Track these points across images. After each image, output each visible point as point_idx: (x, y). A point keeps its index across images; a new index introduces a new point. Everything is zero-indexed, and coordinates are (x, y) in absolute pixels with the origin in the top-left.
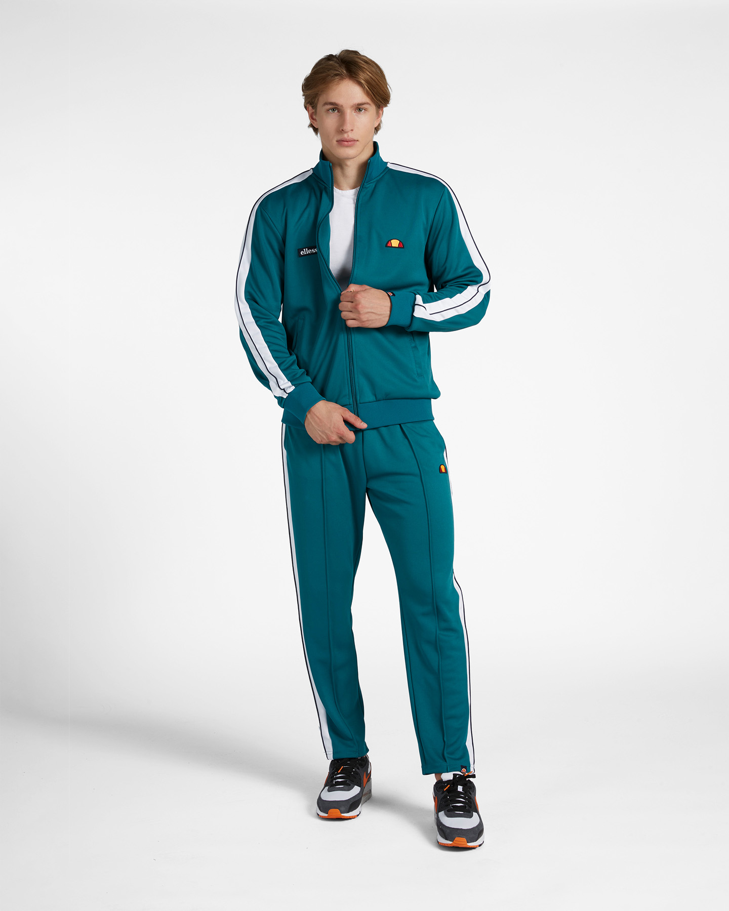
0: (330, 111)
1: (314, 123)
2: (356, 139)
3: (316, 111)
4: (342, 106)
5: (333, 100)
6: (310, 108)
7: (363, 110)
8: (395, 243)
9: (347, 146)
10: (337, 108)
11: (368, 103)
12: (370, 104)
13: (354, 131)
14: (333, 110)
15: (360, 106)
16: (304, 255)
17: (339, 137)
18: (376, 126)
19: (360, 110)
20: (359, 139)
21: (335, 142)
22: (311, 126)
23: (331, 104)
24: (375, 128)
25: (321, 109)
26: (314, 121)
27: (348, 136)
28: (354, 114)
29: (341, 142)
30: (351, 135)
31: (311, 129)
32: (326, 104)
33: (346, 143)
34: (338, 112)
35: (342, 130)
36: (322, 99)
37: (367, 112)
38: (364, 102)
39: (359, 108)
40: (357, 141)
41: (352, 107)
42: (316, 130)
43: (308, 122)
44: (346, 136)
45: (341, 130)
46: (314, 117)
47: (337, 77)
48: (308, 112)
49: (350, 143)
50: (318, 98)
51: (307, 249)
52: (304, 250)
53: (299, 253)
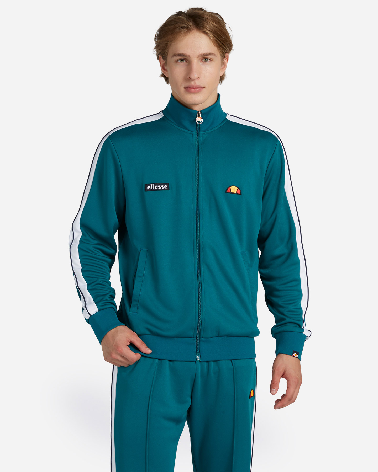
0: (179, 61)
1: (165, 73)
2: (203, 86)
3: (166, 62)
4: (189, 56)
5: (181, 52)
6: (162, 59)
7: (209, 60)
8: (234, 189)
9: (194, 93)
10: (185, 59)
11: (213, 54)
12: (215, 55)
13: (201, 79)
14: (182, 60)
15: (206, 57)
16: (150, 190)
17: (187, 85)
18: (221, 75)
19: (206, 60)
20: (206, 86)
21: (182, 89)
22: (163, 75)
23: (180, 55)
24: (220, 77)
25: (171, 60)
26: (165, 71)
27: (195, 83)
28: (201, 63)
29: (187, 89)
30: (198, 83)
31: (163, 79)
32: (175, 55)
33: (193, 90)
34: (186, 62)
35: (190, 78)
36: (171, 51)
37: (212, 62)
38: (209, 53)
39: (205, 58)
40: (204, 87)
41: (199, 56)
42: (167, 79)
43: (160, 72)
44: (193, 83)
45: (188, 77)
46: (165, 68)
47: (184, 29)
48: (160, 63)
49: (197, 90)
50: (168, 50)
51: (153, 185)
52: (151, 185)
53: (146, 187)
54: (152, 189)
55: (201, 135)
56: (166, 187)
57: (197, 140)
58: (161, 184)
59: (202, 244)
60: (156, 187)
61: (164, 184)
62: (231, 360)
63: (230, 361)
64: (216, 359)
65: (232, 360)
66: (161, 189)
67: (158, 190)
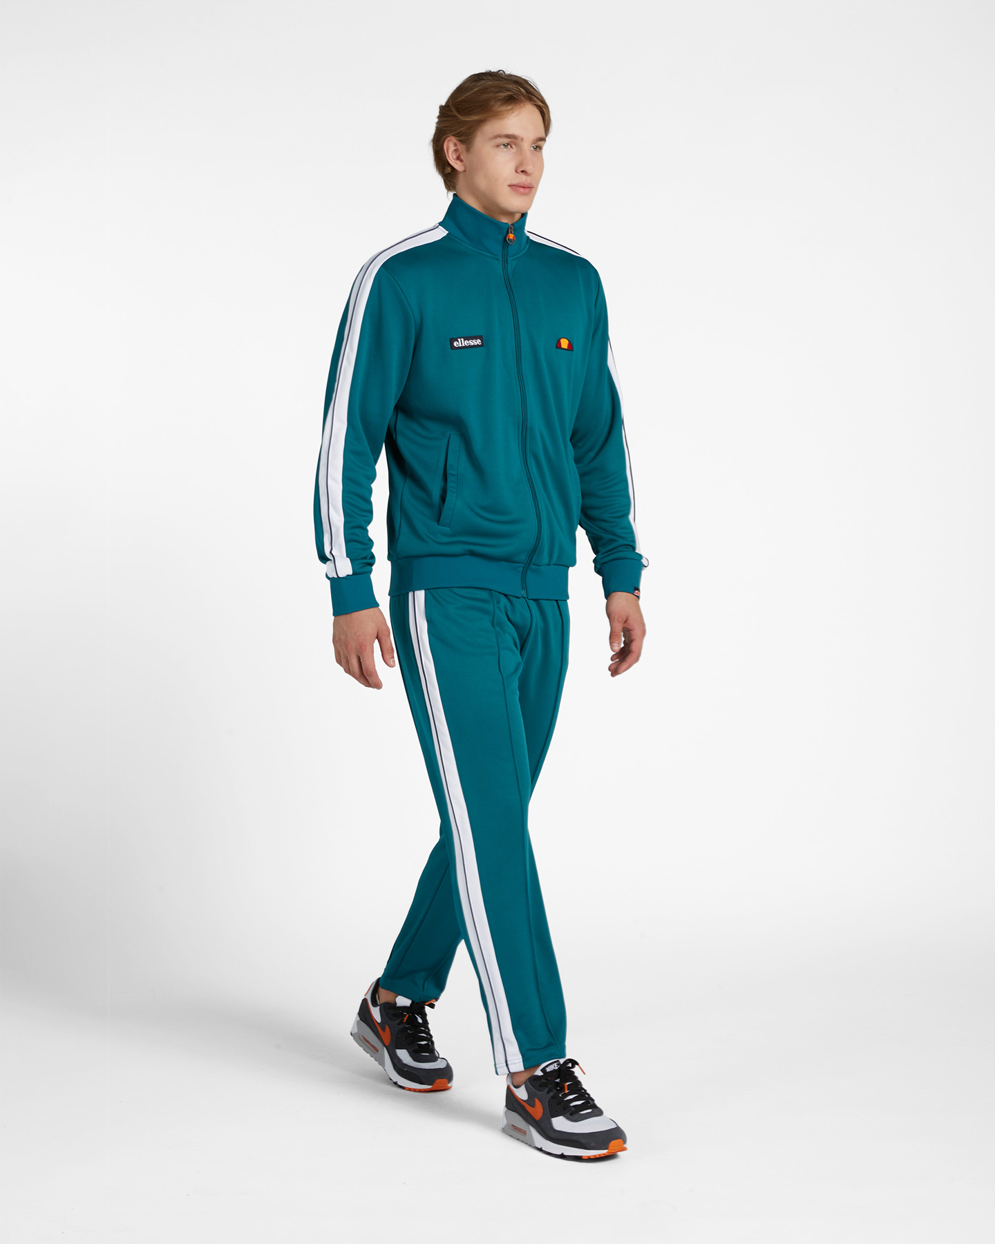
0: (502, 146)
3: (468, 148)
4: (519, 140)
7: (539, 148)
8: (564, 343)
9: (523, 194)
10: (512, 143)
14: (507, 145)
15: (538, 143)
16: (459, 348)
19: (536, 148)
21: (506, 188)
25: (486, 143)
27: (526, 180)
29: (514, 187)
30: (530, 180)
32: (494, 137)
33: (522, 190)
34: (513, 148)
35: (523, 171)
36: (490, 129)
39: (536, 145)
41: (533, 141)
45: (519, 171)
49: (527, 190)
50: (481, 129)
51: (462, 339)
52: (459, 340)
53: (452, 344)
54: (461, 345)
55: (509, 261)
56: (478, 342)
57: (505, 269)
58: (472, 338)
59: (529, 426)
60: (466, 343)
61: (475, 338)
62: (557, 601)
63: (555, 602)
64: (537, 598)
65: (559, 602)
66: (474, 346)
67: (470, 347)
